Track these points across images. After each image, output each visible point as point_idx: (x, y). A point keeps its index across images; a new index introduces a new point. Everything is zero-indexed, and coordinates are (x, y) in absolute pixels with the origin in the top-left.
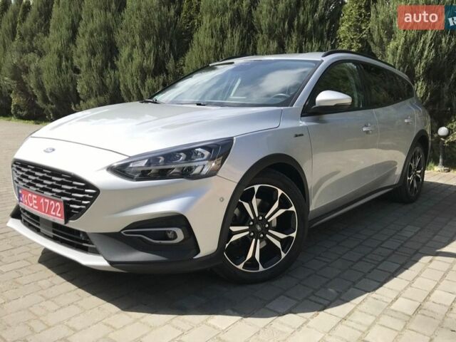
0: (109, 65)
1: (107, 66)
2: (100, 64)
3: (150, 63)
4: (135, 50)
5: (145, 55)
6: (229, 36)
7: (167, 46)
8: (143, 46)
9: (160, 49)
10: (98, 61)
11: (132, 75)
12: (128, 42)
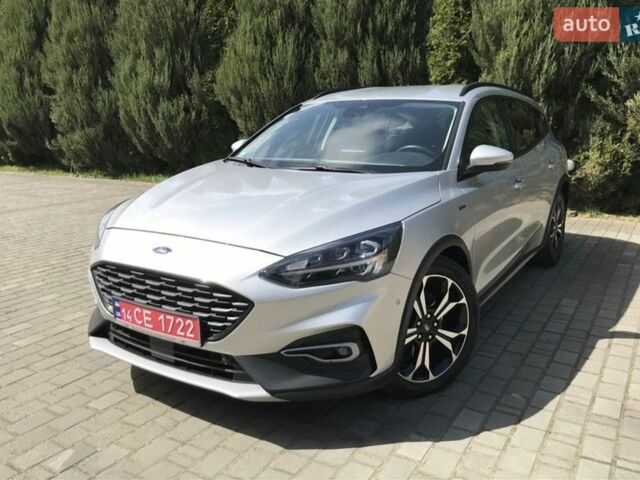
0: (100, 82)
1: (96, 84)
2: (85, 81)
3: (163, 80)
4: (140, 61)
5: (156, 69)
6: (280, 42)
7: (188, 55)
8: (151, 56)
9: (178, 59)
10: (82, 77)
11: (137, 97)
12: (128, 49)
